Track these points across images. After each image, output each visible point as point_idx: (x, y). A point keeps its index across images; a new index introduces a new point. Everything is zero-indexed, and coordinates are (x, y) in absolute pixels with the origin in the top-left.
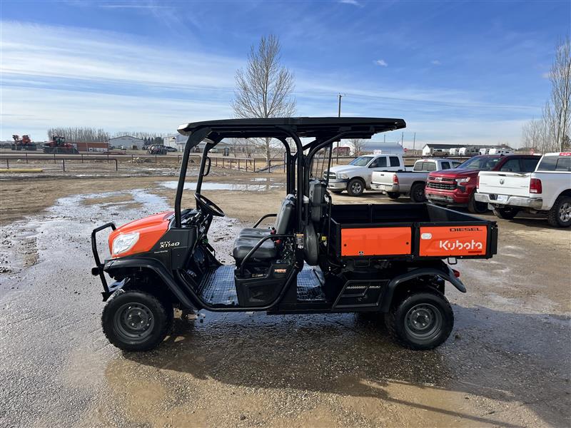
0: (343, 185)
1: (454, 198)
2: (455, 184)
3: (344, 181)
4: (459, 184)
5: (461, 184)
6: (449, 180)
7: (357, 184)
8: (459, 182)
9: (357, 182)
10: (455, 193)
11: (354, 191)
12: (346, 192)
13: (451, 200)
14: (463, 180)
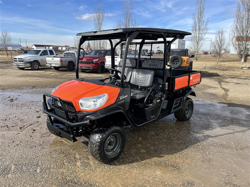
0: (29, 65)
1: (93, 68)
2: (93, 62)
3: (29, 62)
4: (94, 62)
5: (95, 62)
6: (90, 60)
7: (36, 64)
8: (95, 61)
9: (35, 63)
10: (93, 66)
11: (35, 68)
12: (30, 68)
13: (92, 69)
14: (95, 60)
